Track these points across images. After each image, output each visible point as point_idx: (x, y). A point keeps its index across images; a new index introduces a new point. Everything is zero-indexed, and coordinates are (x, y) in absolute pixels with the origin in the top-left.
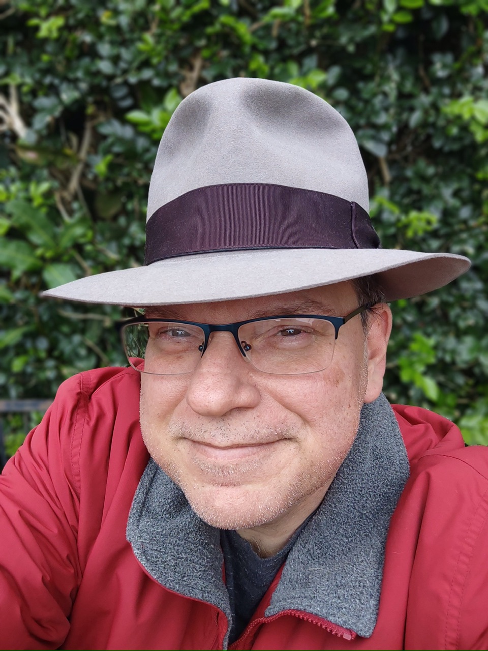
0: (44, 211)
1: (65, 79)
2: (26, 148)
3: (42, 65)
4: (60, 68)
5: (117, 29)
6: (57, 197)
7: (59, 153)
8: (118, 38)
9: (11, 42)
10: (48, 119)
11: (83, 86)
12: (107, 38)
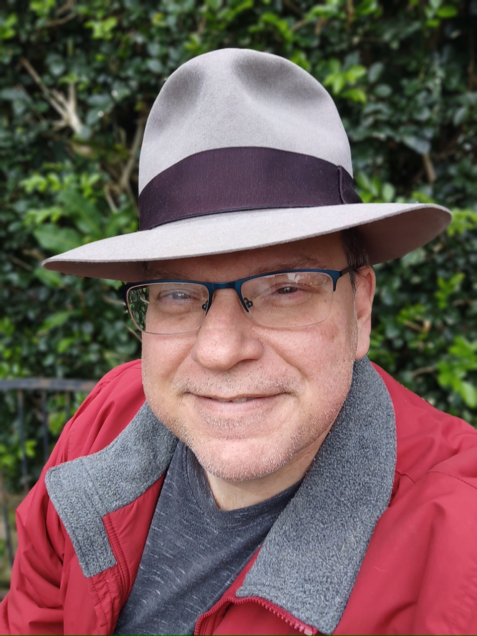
0: (92, 201)
1: (117, 78)
2: (81, 143)
3: (96, 65)
4: (113, 67)
5: (167, 30)
6: (106, 190)
7: (110, 147)
8: (167, 39)
9: (70, 43)
10: (100, 114)
11: (134, 84)
12: (157, 38)
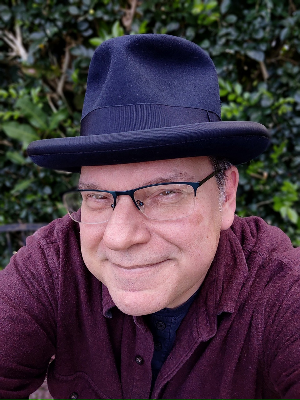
0: (40, 105)
1: (48, 20)
2: (27, 67)
4: (45, 12)
6: (48, 97)
7: (47, 68)
10: (38, 46)
11: (60, 24)
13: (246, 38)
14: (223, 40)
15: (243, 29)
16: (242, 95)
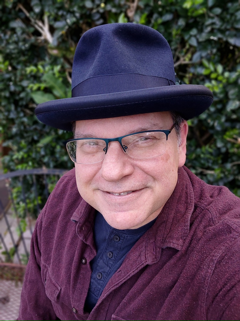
0: (61, 80)
1: (69, 12)
2: (52, 49)
3: (58, 5)
4: (67, 6)
6: (67, 73)
7: (67, 49)
10: (61, 33)
11: (78, 15)
13: (229, 27)
14: (209, 29)
15: (226, 20)
16: (223, 74)
